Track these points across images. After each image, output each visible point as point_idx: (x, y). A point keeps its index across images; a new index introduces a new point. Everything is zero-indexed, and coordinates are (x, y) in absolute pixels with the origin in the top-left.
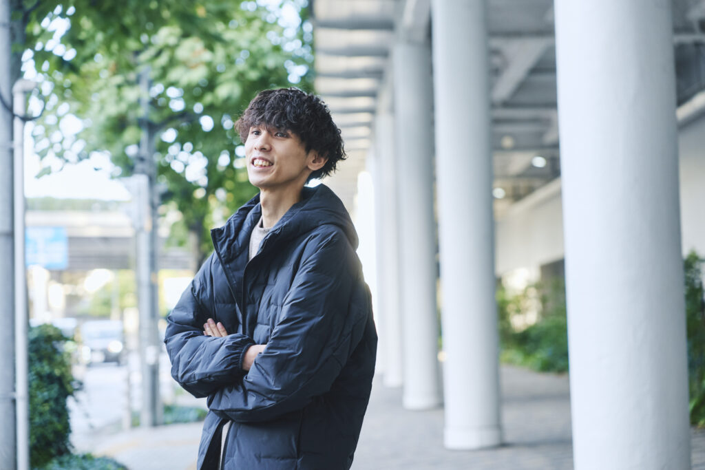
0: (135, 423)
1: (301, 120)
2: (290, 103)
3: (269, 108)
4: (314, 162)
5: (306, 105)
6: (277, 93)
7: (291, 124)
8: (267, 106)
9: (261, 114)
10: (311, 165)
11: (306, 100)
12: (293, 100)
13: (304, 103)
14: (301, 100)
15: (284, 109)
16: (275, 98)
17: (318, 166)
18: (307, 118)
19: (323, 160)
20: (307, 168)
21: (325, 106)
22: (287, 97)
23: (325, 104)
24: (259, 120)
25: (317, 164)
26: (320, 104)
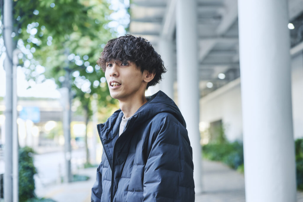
0: (62, 181)
1: (135, 53)
2: (126, 44)
3: (114, 49)
4: (147, 77)
5: (136, 44)
6: (118, 40)
7: (129, 57)
8: (113, 49)
9: (109, 53)
10: (146, 79)
11: (136, 41)
12: (128, 42)
13: (135, 43)
14: (133, 41)
15: (123, 49)
16: (117, 43)
17: (150, 79)
18: (138, 52)
19: (152, 75)
20: (144, 81)
21: (149, 43)
22: (124, 40)
23: (148, 41)
24: (109, 58)
25: (149, 78)
26: (146, 42)
